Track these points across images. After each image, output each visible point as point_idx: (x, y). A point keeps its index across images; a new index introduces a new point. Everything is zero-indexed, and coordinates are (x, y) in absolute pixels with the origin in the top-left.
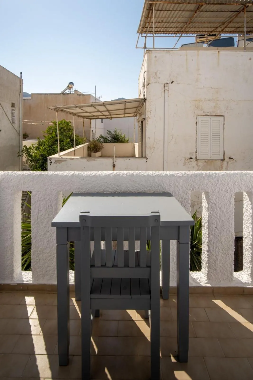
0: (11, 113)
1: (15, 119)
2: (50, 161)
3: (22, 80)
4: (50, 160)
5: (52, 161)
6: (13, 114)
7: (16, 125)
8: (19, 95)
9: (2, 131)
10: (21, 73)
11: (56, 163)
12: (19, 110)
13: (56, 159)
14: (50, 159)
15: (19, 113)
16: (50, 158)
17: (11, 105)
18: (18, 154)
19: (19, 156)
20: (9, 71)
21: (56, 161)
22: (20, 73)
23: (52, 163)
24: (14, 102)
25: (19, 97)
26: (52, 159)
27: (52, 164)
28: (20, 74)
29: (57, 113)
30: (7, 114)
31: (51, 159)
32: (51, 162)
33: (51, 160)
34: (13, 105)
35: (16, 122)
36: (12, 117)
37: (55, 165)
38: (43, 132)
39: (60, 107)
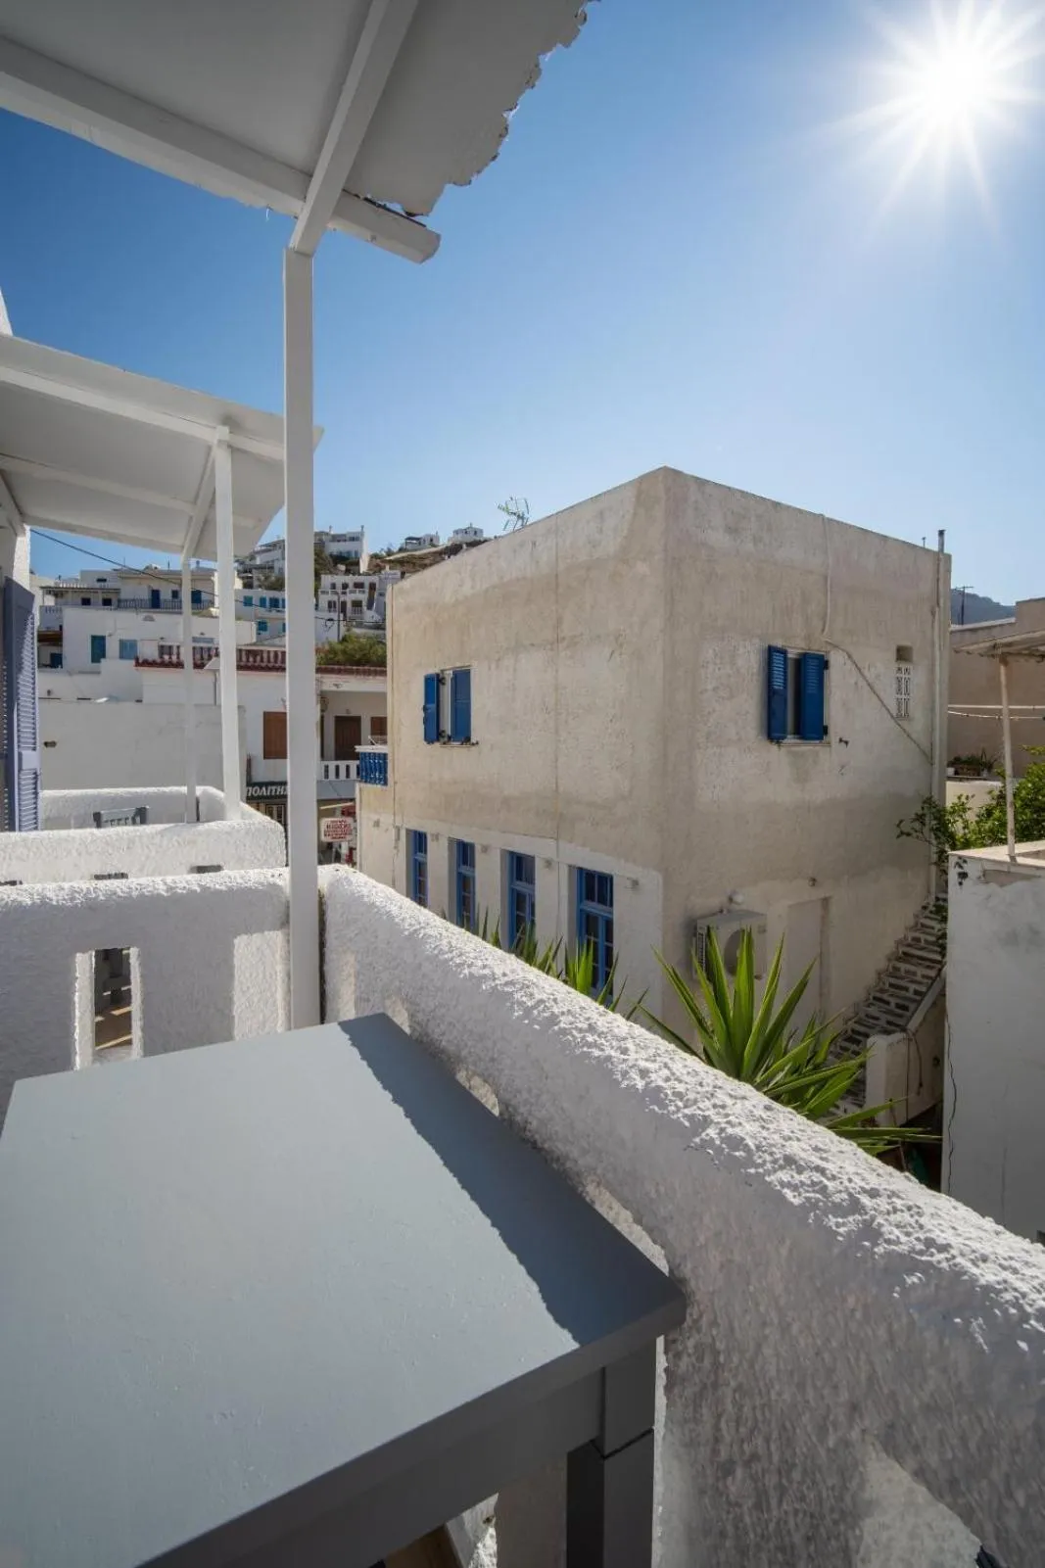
0: (894, 681)
1: (911, 704)
2: (960, 870)
3: (949, 557)
4: (961, 867)
5: (967, 868)
6: (902, 686)
7: (918, 725)
8: (933, 614)
9: (849, 744)
10: (941, 533)
11: (987, 883)
12: (932, 671)
13: (988, 867)
14: (961, 861)
15: (931, 682)
16: (960, 857)
17: (893, 655)
18: (898, 826)
19: (902, 833)
20: (885, 538)
21: (985, 873)
22: (937, 533)
23: (967, 880)
24: (905, 643)
25: (933, 622)
26: (968, 860)
27: (966, 882)
28: (937, 537)
29: (1002, 669)
30: (876, 687)
31: (965, 861)
32: (963, 875)
33: (965, 865)
34: (902, 654)
35: (918, 712)
36: (899, 696)
37: (984, 890)
38: (1033, 749)
39: (1009, 640)
